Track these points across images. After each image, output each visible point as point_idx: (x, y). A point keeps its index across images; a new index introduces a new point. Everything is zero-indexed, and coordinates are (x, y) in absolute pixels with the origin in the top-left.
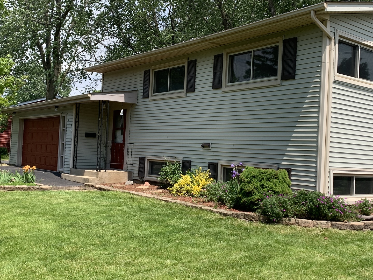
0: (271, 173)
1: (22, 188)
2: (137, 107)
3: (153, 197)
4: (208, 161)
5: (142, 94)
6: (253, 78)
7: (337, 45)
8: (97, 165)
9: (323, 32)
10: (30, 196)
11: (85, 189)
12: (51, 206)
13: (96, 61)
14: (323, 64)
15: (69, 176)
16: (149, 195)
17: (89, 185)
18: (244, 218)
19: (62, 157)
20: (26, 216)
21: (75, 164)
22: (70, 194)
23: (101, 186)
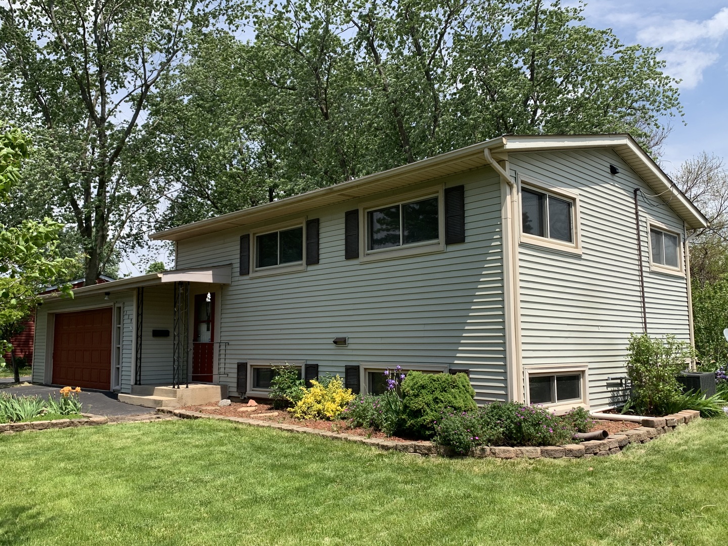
0: (447, 380)
1: (61, 424)
2: (231, 288)
3: (267, 425)
4: (344, 364)
5: (238, 269)
6: (403, 243)
7: (520, 194)
8: (174, 379)
9: (501, 178)
10: (76, 437)
11: (158, 418)
12: (114, 452)
13: (156, 221)
14: (503, 220)
15: (130, 397)
16: (261, 423)
17: (163, 411)
18: (415, 452)
19: (118, 368)
20: (78, 474)
21: (138, 379)
22: (139, 429)
23: (183, 412)
